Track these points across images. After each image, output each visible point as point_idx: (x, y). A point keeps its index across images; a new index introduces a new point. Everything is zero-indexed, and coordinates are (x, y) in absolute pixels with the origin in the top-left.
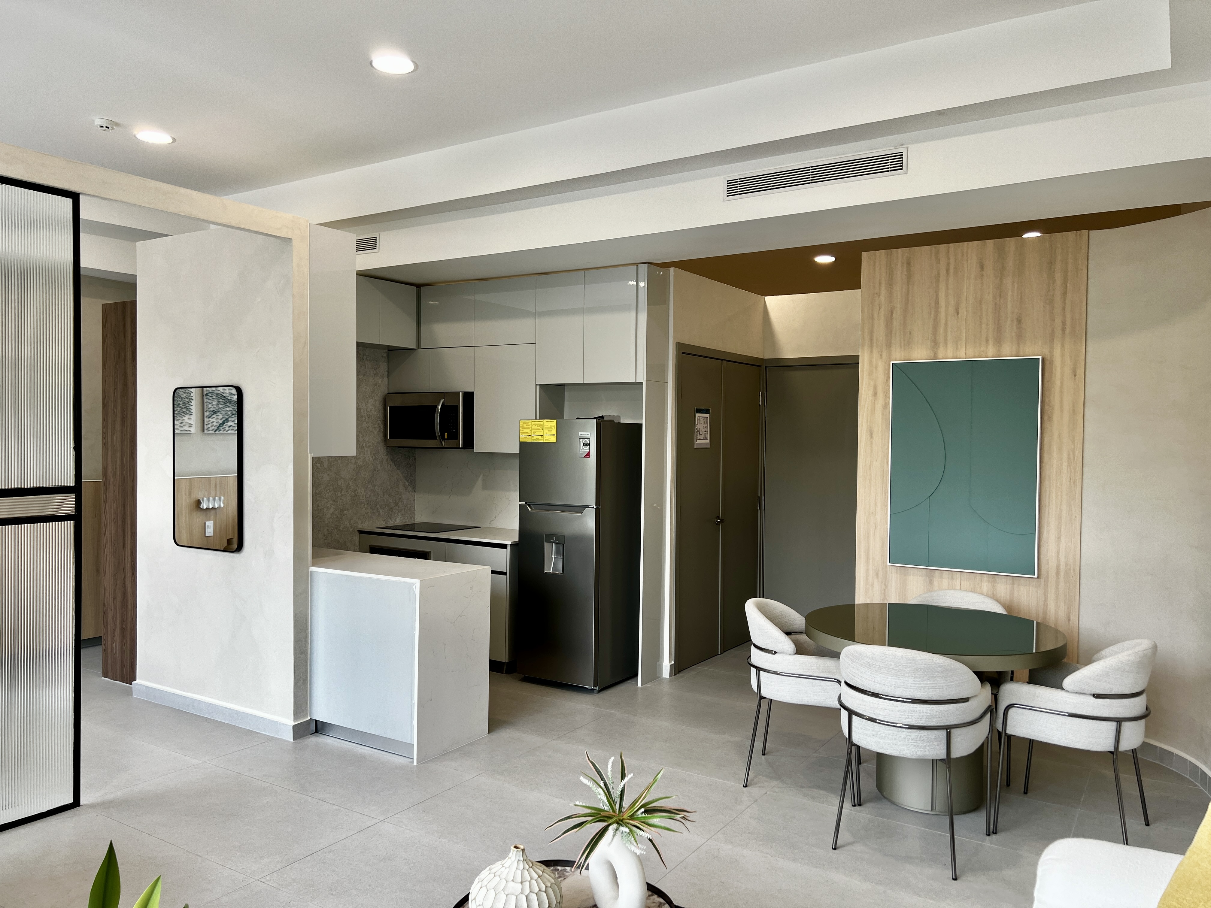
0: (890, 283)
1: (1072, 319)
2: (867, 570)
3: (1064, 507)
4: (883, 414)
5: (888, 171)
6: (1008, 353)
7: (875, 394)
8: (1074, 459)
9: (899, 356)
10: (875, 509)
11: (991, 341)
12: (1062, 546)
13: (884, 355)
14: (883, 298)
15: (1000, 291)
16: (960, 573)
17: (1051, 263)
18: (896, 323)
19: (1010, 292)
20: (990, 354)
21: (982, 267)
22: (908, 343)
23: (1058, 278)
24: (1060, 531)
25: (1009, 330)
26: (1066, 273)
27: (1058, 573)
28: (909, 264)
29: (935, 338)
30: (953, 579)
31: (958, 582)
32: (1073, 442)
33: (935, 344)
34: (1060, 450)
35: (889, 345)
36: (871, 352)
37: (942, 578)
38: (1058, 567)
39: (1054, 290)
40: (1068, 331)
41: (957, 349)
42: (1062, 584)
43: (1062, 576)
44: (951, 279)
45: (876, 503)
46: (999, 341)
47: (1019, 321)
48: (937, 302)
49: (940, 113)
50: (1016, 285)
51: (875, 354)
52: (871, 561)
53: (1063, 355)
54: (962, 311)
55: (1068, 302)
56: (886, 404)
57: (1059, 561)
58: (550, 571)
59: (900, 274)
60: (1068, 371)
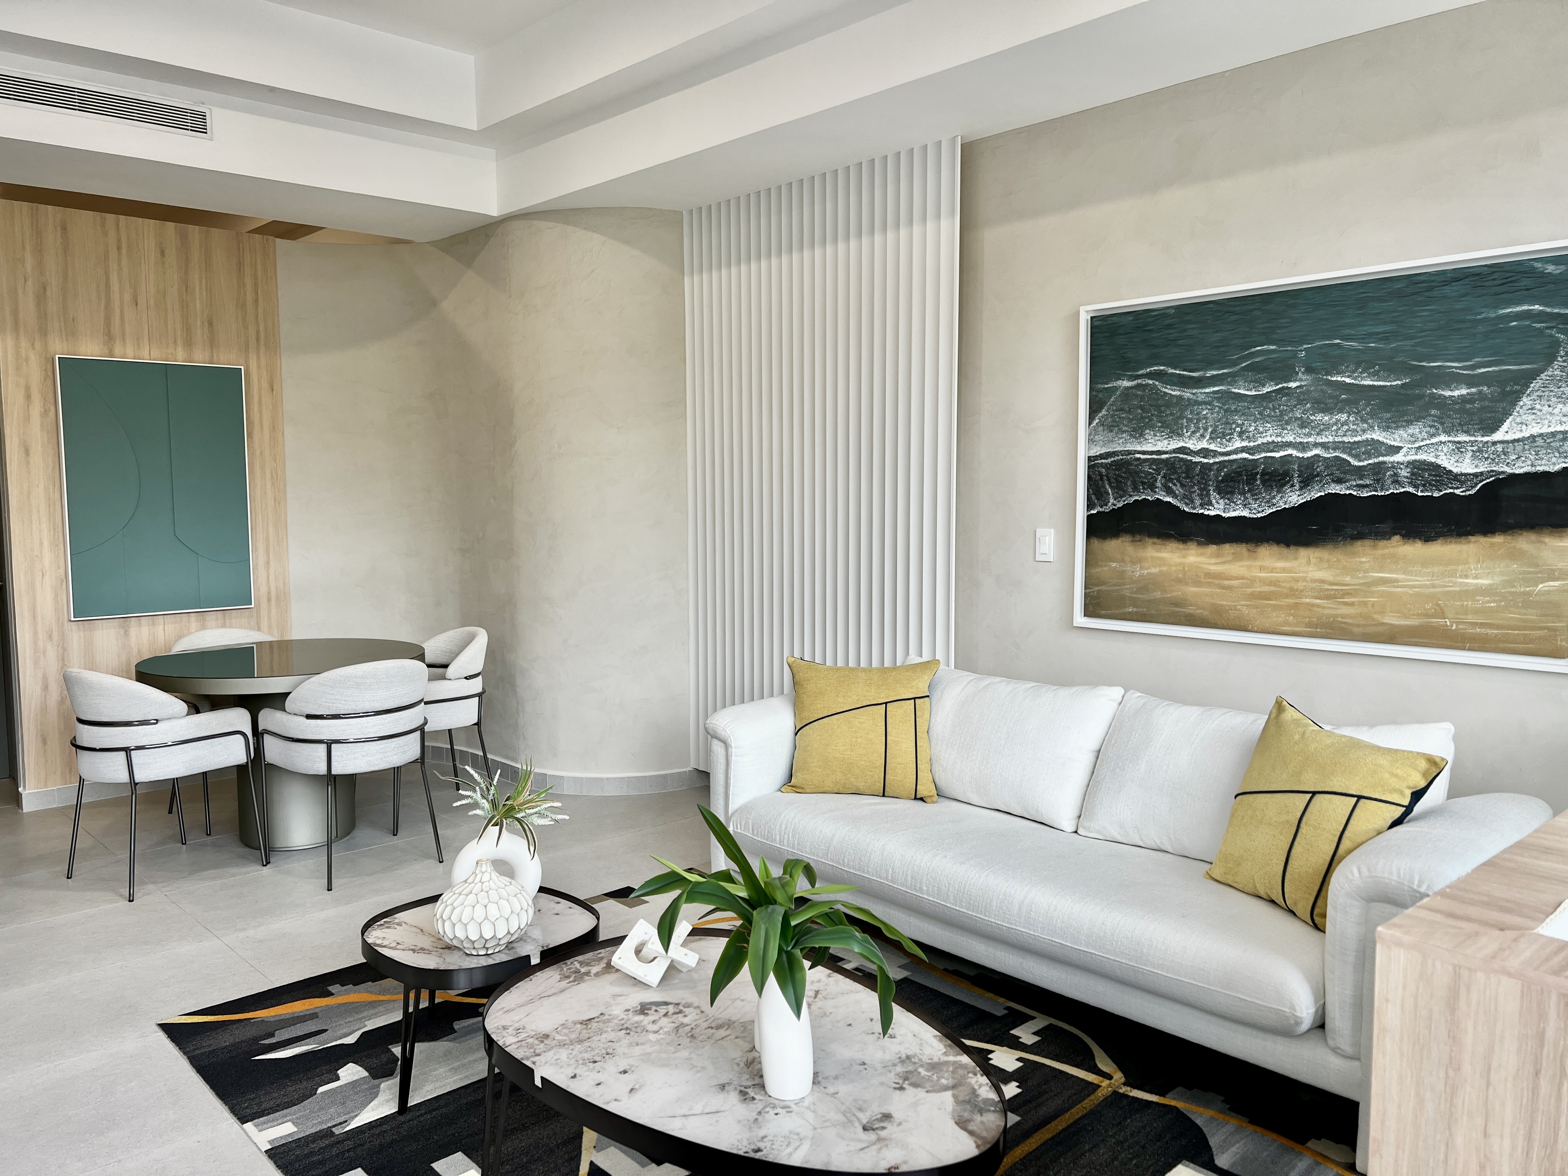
0: (39, 250)
1: (266, 329)
3: (271, 529)
4: (42, 424)
5: (188, 129)
6: (200, 359)
7: (28, 397)
9: (60, 349)
10: (41, 551)
11: (180, 342)
12: (272, 571)
13: (38, 345)
14: (29, 267)
15: (186, 286)
17: (240, 265)
18: (53, 306)
19: (197, 288)
20: (180, 358)
21: (163, 253)
22: (71, 332)
23: (249, 281)
24: (269, 554)
25: (200, 333)
26: (255, 277)
27: (269, 600)
28: (64, 229)
29: (109, 331)
30: (154, 624)
31: (161, 627)
32: (275, 461)
33: (109, 338)
34: (263, 468)
35: (43, 332)
36: (17, 338)
37: (140, 625)
38: (269, 593)
39: (245, 294)
40: (262, 341)
41: (138, 346)
42: (274, 610)
43: (273, 601)
44: (124, 261)
45: (41, 543)
46: (189, 343)
47: (211, 324)
48: (108, 286)
50: (204, 281)
51: (24, 343)
52: (39, 619)
53: (259, 367)
54: (142, 301)
55: (260, 310)
56: (45, 410)
57: (269, 587)
59: (52, 239)
60: (265, 384)
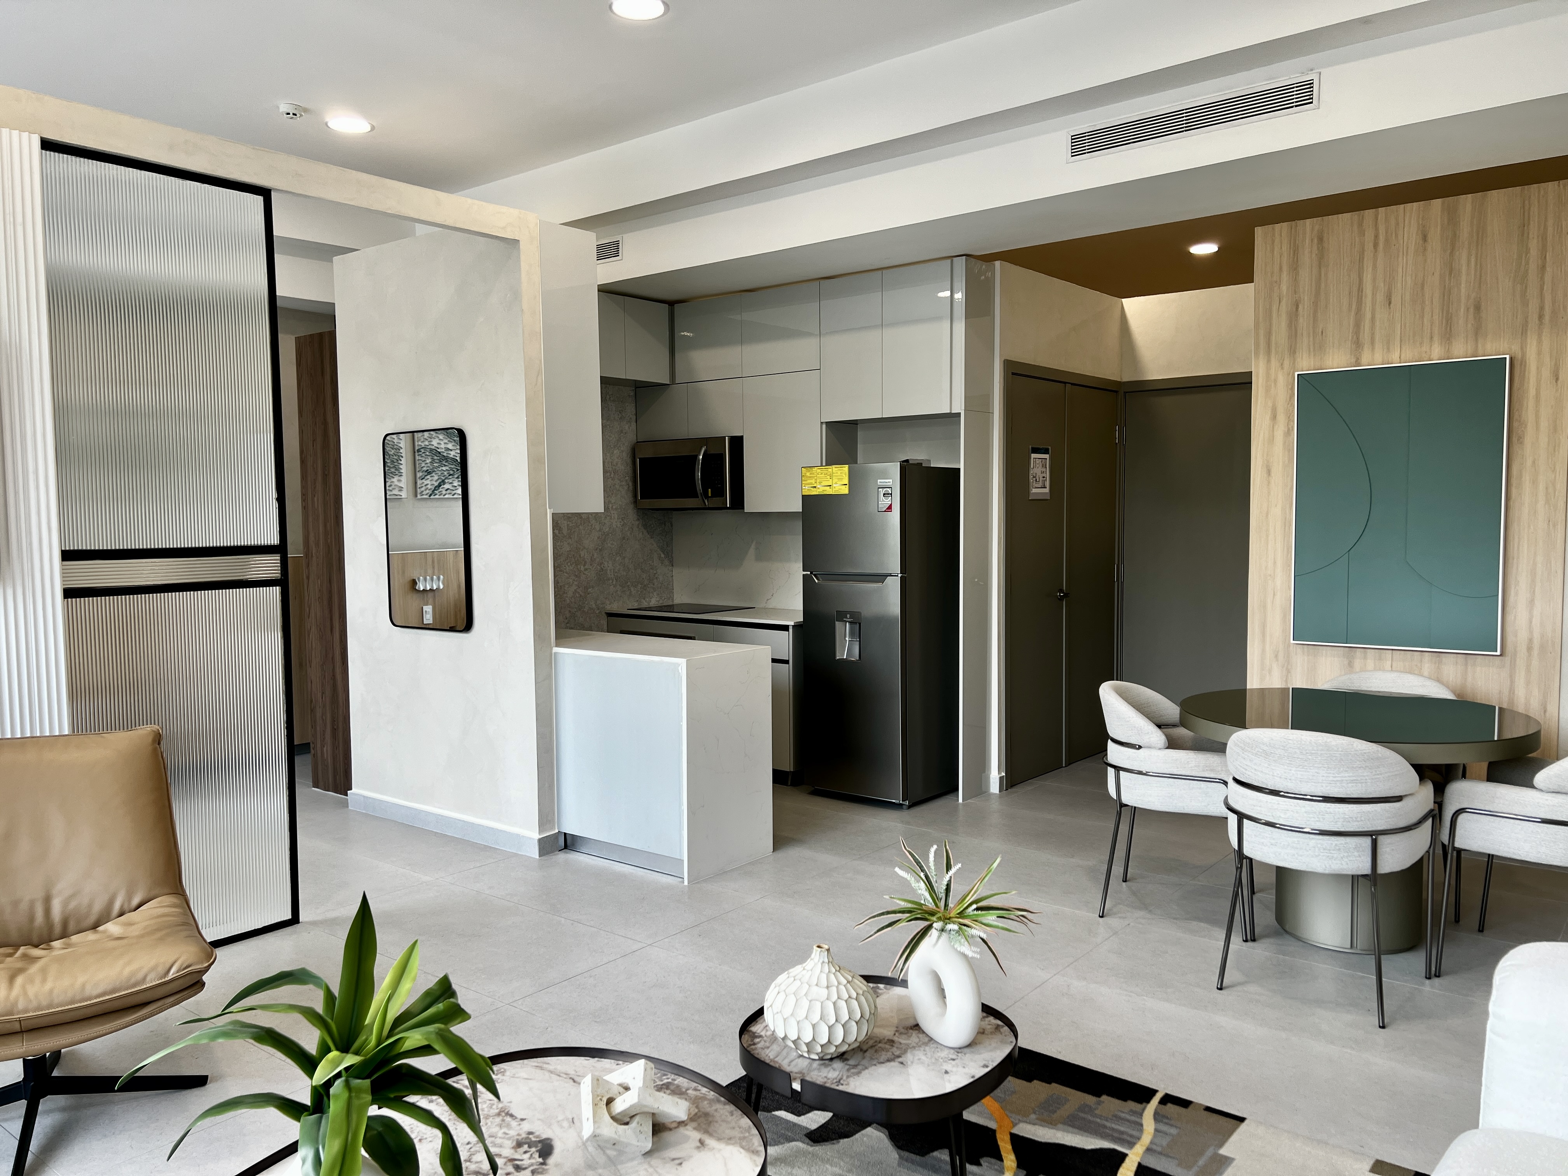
0: (1295, 267)
1: (1554, 302)
2: (1263, 651)
3: (1540, 559)
4: (1285, 443)
5: (1292, 107)
6: (1461, 352)
7: (1274, 417)
8: (1555, 493)
9: (1307, 365)
10: (1274, 571)
11: (1436, 338)
12: (1536, 612)
13: (1287, 363)
14: (1284, 288)
15: (1451, 270)
16: (1391, 651)
17: (1524, 227)
18: (1303, 322)
19: (1464, 269)
20: (1435, 355)
21: (1425, 238)
22: (1319, 348)
23: (1534, 245)
24: (1534, 591)
25: (1462, 320)
26: (1543, 238)
27: (1530, 649)
28: (1321, 239)
29: (1358, 338)
30: (1380, 659)
31: (1389, 663)
32: (1554, 471)
33: (1358, 345)
34: (1535, 482)
35: (1293, 351)
36: (1269, 361)
37: (1365, 658)
38: (1531, 640)
39: (1527, 263)
40: (1547, 318)
41: (1388, 349)
42: (1535, 662)
43: (1536, 652)
44: (1381, 255)
45: (1275, 562)
46: (1448, 336)
47: (1478, 308)
48: (1360, 289)
49: (1366, 21)
50: (1473, 260)
51: (1274, 363)
52: (1268, 639)
53: (1539, 353)
54: (1396, 299)
55: (1548, 277)
56: (1289, 429)
57: (1531, 631)
58: (844, 656)
59: (1308, 254)
60: (1546, 373)
